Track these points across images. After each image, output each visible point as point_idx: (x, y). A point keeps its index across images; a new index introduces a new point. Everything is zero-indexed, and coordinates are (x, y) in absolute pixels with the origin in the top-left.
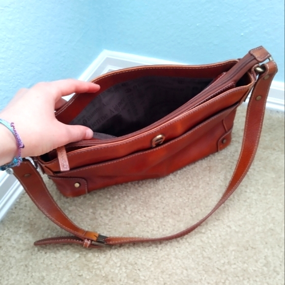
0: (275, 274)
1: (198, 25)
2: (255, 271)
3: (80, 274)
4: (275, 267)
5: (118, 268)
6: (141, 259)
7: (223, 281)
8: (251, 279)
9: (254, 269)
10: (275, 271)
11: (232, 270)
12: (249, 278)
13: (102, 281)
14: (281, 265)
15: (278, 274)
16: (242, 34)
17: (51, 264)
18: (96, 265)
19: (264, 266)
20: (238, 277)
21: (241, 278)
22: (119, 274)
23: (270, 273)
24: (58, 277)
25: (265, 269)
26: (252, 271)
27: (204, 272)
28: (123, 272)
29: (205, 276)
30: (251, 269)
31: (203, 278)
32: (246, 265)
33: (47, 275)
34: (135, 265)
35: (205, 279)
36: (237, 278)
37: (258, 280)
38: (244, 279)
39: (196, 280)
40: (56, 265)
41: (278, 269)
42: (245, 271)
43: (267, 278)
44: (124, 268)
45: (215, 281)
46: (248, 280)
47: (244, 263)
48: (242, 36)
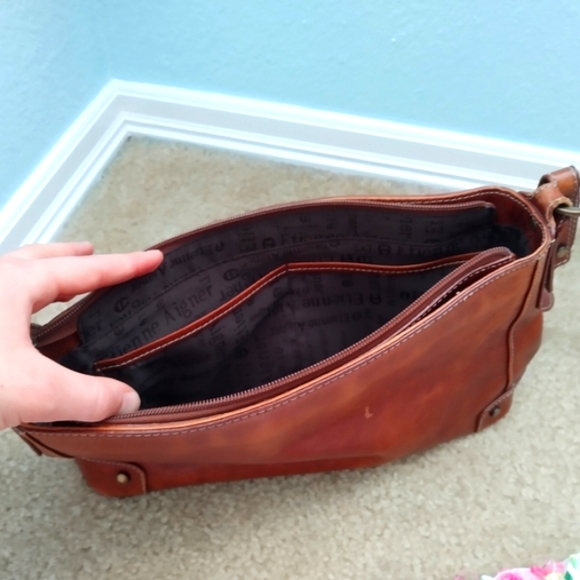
0: (478, 509)
1: (304, 22)
2: (439, 506)
3: (86, 547)
4: (478, 496)
5: (166, 527)
6: (212, 503)
7: (378, 532)
8: (432, 523)
9: (438, 502)
10: (477, 503)
11: (395, 509)
12: (428, 522)
13: (133, 555)
14: (488, 491)
15: (484, 509)
16: (394, 40)
17: (22, 531)
18: (117, 524)
19: (457, 494)
20: (408, 521)
21: (414, 523)
22: (167, 538)
23: (469, 508)
24: (39, 555)
25: (459, 501)
26: (434, 507)
27: (340, 518)
28: (175, 532)
29: (343, 524)
30: (431, 505)
31: (339, 529)
32: (421, 497)
33: (13, 554)
34: (200, 517)
35: (343, 532)
36: (405, 524)
37: (445, 523)
38: (419, 524)
39: (325, 534)
40: (32, 533)
41: (482, 499)
42: (419, 507)
43: (464, 518)
44: (176, 525)
45: (362, 533)
46: (426, 525)
47: (419, 492)
48: (394, 43)
